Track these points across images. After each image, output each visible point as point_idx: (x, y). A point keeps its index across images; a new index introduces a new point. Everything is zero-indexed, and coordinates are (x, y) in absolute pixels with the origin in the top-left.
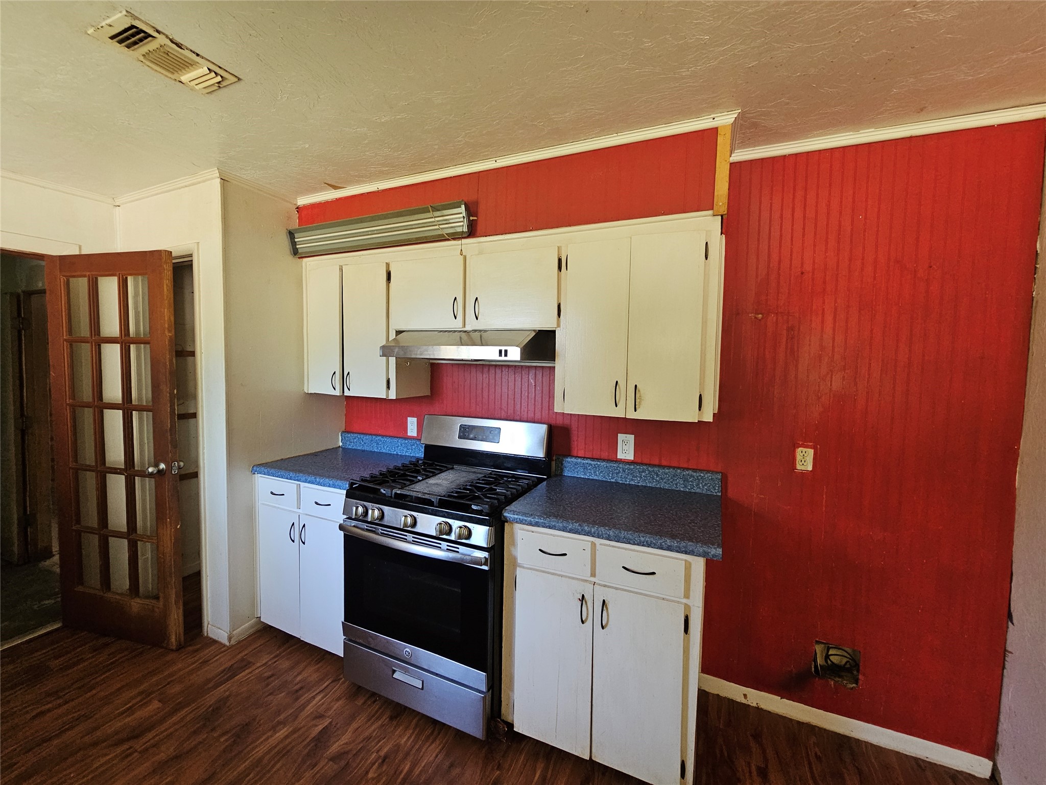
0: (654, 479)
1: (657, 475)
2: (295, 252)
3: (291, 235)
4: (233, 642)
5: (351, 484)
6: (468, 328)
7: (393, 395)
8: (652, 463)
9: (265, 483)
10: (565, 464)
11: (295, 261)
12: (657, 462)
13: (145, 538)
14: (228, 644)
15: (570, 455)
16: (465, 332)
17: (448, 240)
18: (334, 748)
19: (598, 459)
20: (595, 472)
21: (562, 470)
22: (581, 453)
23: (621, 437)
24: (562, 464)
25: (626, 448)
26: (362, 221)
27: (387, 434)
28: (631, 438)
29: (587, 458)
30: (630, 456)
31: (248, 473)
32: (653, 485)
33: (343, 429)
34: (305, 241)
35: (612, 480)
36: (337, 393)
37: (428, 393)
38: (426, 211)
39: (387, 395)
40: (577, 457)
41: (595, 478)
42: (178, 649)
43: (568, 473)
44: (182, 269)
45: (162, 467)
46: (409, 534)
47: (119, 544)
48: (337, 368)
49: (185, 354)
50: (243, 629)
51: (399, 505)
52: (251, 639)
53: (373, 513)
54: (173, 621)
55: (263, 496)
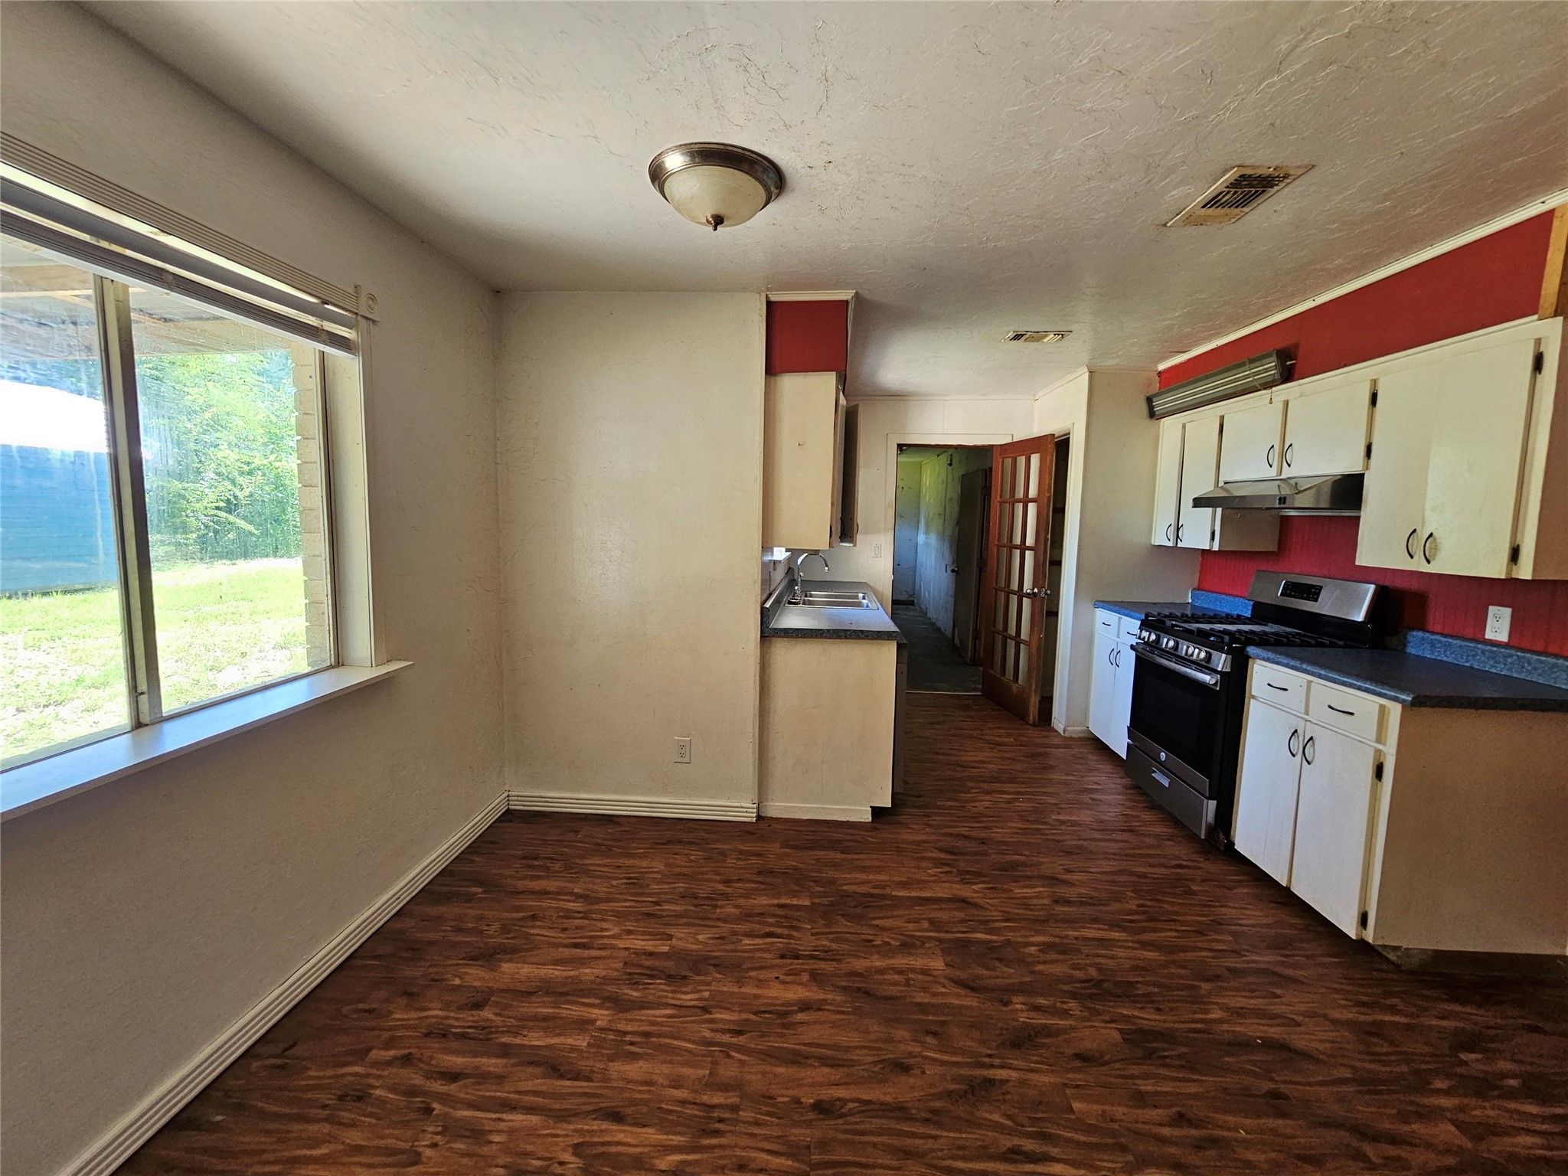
0: (1523, 667)
1: (1529, 663)
2: (1152, 415)
3: (1149, 400)
4: (1067, 735)
5: (1147, 616)
6: (1283, 476)
7: (1216, 548)
8: (1534, 648)
9: (1102, 615)
10: (1410, 638)
11: (1154, 422)
12: (1540, 647)
13: (1025, 642)
14: (1062, 733)
15: (1422, 628)
16: (1282, 480)
17: (1260, 390)
18: (1095, 796)
19: (1452, 637)
20: (1445, 652)
21: (1405, 645)
22: (1438, 629)
23: (1492, 610)
24: (1405, 638)
25: (1498, 625)
26: (1207, 378)
27: (1234, 593)
28: (1507, 612)
29: (1438, 634)
30: (1503, 637)
31: (1091, 606)
32: (1522, 676)
33: (1196, 585)
34: (1161, 404)
35: (1466, 664)
36: (1170, 544)
37: (1275, 549)
38: (1243, 364)
39: (1211, 545)
40: (1433, 633)
41: (1445, 659)
42: (1034, 725)
43: (1411, 650)
44: (1062, 446)
45: (1036, 590)
46: (1173, 654)
47: (1011, 644)
48: (1173, 521)
49: (1060, 510)
50: (1075, 730)
51: (1170, 632)
52: (1080, 739)
53: (1153, 637)
54: (1032, 704)
55: (1099, 627)
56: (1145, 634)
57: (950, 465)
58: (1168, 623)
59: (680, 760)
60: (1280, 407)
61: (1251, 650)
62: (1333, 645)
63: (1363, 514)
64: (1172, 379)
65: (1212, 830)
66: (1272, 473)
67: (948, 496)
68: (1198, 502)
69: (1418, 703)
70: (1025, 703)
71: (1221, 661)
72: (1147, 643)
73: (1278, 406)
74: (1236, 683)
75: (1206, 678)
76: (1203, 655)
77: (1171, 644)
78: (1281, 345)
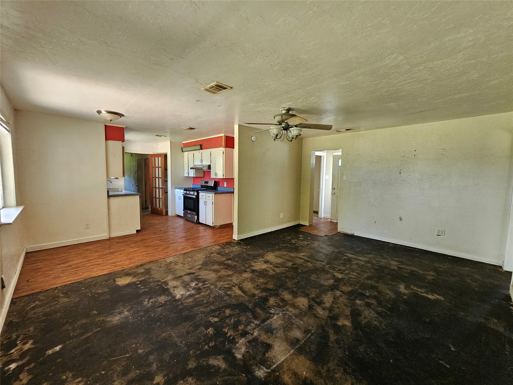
2: (183, 151)
3: (182, 148)
5: (185, 189)
7: (195, 176)
9: (177, 190)
11: (183, 153)
13: (161, 199)
14: (171, 216)
15: (219, 185)
16: (202, 165)
17: (198, 150)
20: (221, 189)
23: (224, 183)
24: (217, 187)
28: (226, 183)
30: (226, 186)
31: (174, 189)
33: (193, 183)
34: (184, 149)
36: (188, 176)
37: (203, 176)
38: (196, 146)
40: (220, 187)
42: (165, 216)
43: (218, 190)
44: (166, 156)
45: (163, 187)
46: (189, 194)
47: (158, 200)
48: (187, 172)
49: (166, 169)
50: (174, 214)
51: (188, 191)
52: (174, 216)
53: (186, 192)
54: (164, 211)
55: (176, 192)
56: (184, 192)
57: (132, 156)
58: (188, 189)
59: (87, 228)
60: (201, 153)
61: (199, 191)
62: (210, 190)
63: (211, 170)
64: (186, 145)
65: (197, 221)
66: (200, 164)
67: (132, 165)
68: (191, 168)
69: (215, 194)
70: (162, 212)
71: (196, 194)
72: (185, 193)
73: (200, 153)
74: (198, 196)
75: (194, 197)
76: (193, 193)
77: (189, 192)
78: (200, 144)
